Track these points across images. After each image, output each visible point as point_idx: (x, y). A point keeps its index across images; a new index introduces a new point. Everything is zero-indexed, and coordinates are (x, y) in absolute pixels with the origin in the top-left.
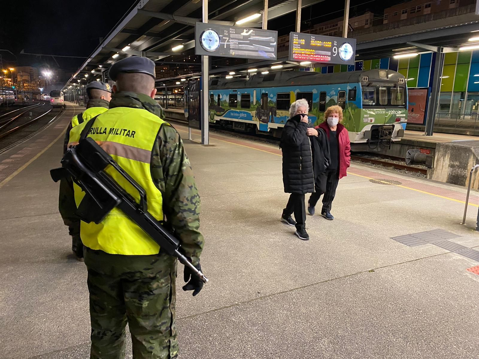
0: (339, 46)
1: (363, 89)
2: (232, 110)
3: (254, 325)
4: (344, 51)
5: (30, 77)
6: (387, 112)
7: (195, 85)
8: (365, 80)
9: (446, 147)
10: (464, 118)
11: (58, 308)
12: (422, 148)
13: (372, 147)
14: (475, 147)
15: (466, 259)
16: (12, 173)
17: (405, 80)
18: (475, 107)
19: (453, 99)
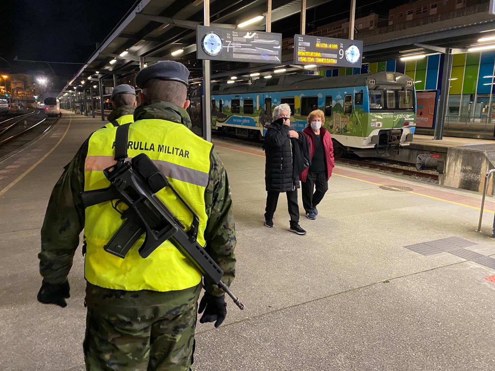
0: (345, 48)
1: (370, 92)
2: (235, 115)
3: (266, 340)
4: (350, 54)
5: (25, 85)
6: (395, 116)
7: (196, 91)
8: (372, 83)
9: (458, 151)
10: (474, 121)
11: (61, 326)
12: (432, 152)
13: (380, 152)
14: (488, 151)
15: (483, 267)
16: (7, 185)
17: (413, 82)
18: (485, 109)
19: (462, 102)
